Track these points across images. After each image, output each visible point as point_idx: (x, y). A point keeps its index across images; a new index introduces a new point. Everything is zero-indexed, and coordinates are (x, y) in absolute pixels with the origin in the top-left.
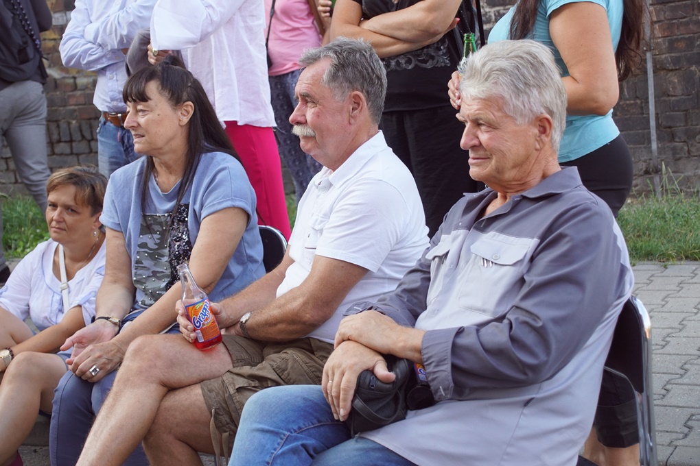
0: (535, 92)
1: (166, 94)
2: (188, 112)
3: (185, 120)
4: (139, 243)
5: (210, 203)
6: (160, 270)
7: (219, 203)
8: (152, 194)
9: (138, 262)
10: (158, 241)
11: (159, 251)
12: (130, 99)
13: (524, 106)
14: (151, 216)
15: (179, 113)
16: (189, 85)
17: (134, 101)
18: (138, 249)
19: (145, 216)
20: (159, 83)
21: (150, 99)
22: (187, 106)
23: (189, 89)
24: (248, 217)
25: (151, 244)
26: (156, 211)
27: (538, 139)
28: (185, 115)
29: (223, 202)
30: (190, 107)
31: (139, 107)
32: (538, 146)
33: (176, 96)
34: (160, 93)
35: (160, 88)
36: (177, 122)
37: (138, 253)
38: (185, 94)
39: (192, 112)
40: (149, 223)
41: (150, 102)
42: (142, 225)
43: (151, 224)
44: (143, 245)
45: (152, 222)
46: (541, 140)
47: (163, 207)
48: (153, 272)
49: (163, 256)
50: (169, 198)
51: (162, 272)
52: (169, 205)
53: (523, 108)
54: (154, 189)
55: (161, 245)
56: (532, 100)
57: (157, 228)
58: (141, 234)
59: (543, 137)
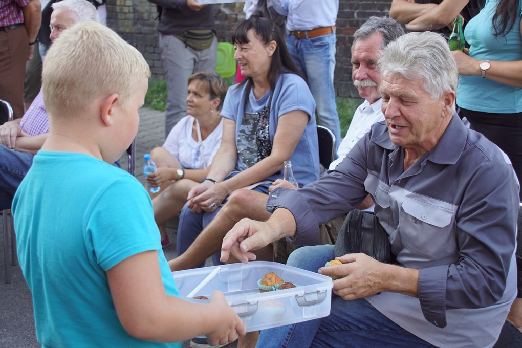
0: (445, 73)
1: (260, 37)
2: (273, 48)
3: (272, 53)
4: (240, 130)
5: (284, 106)
6: (252, 148)
7: (290, 107)
8: (251, 100)
9: (239, 141)
10: (251, 130)
11: (252, 136)
12: (237, 41)
13: (438, 85)
14: (249, 114)
15: (268, 49)
16: (273, 30)
17: (241, 43)
18: (239, 133)
19: (245, 114)
20: (255, 30)
21: (250, 41)
22: (272, 44)
23: (273, 33)
24: (309, 117)
25: (247, 132)
26: (252, 111)
27: (445, 109)
28: (271, 50)
29: (292, 106)
30: (274, 44)
31: (244, 46)
32: (443, 115)
33: (266, 38)
34: (256, 37)
35: (256, 34)
36: (266, 54)
37: (239, 136)
38: (271, 36)
39: (275, 47)
40: (247, 118)
41: (250, 43)
42: (243, 120)
43: (248, 119)
44: (243, 131)
45: (249, 118)
46: (447, 110)
47: (255, 108)
48: (248, 147)
49: (253, 139)
50: (260, 103)
51: (253, 149)
52: (259, 108)
53: (437, 86)
54: (252, 98)
55: (253, 133)
56: (444, 80)
57: (251, 121)
58: (242, 124)
59: (448, 107)
